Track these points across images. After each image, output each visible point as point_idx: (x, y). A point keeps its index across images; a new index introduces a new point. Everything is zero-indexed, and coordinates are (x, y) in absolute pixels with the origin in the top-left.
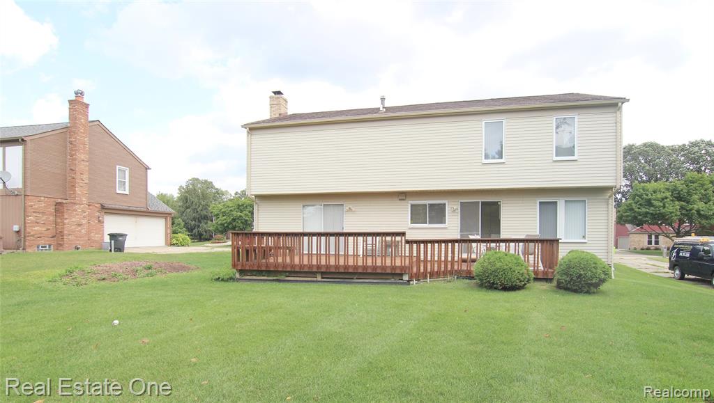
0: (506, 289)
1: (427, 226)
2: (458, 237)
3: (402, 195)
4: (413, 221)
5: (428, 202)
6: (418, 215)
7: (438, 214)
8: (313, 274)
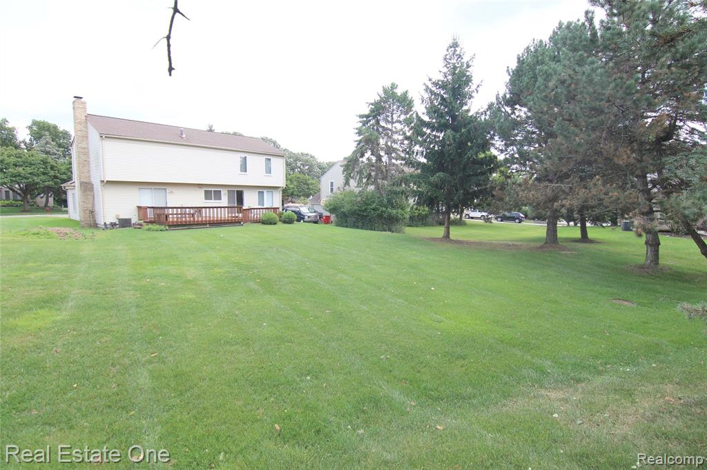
0: (271, 224)
1: (213, 201)
2: (227, 205)
3: (200, 186)
4: (206, 198)
5: (213, 189)
6: (208, 195)
7: (218, 195)
8: (206, 224)
